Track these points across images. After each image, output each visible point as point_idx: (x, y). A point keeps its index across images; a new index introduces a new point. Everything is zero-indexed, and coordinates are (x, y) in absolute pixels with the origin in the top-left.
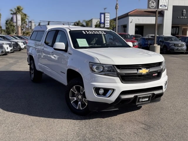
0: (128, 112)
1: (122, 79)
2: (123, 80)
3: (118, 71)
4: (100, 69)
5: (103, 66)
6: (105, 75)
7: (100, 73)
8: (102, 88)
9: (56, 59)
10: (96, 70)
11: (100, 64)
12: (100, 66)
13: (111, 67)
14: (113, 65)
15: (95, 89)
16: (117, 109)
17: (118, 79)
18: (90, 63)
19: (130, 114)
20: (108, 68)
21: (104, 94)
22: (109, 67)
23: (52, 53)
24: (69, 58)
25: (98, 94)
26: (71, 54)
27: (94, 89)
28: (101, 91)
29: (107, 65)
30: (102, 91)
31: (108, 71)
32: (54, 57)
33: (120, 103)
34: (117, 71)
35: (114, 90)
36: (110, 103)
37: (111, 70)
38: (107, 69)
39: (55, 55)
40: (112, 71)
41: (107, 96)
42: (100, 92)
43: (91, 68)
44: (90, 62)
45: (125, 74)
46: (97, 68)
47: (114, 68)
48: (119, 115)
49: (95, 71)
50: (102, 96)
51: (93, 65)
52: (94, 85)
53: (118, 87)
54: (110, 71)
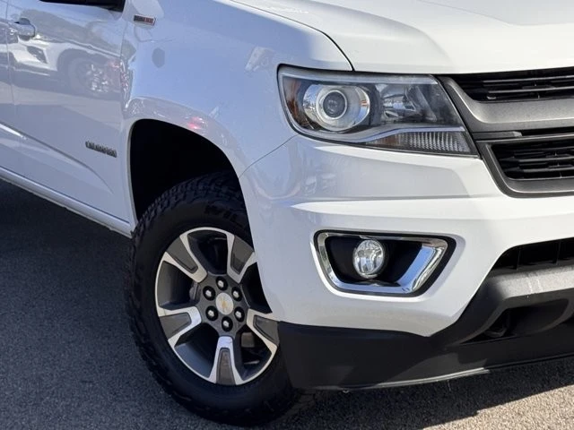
0: (551, 388)
1: (503, 165)
2: (509, 175)
3: (479, 113)
4: (354, 106)
5: (371, 90)
6: (389, 144)
7: (357, 133)
8: (371, 235)
9: (50, 66)
10: (323, 118)
11: (353, 73)
12: (351, 84)
13: (427, 89)
14: (436, 76)
15: (328, 241)
16: (479, 370)
17: (475, 171)
18: (284, 73)
19: (565, 403)
20: (405, 101)
21: (390, 275)
22: (411, 94)
23: (24, 22)
24: (133, 51)
25: (348, 276)
26: (150, 21)
27: (322, 244)
28: (369, 258)
29: (402, 80)
30: (373, 256)
31: (408, 119)
32: (32, 50)
33: (496, 326)
34: (466, 120)
35: (451, 243)
36: (427, 331)
37: (424, 113)
38: (399, 104)
39: (37, 42)
40: (432, 117)
41: (411, 288)
42: (357, 260)
43: (294, 108)
44: (281, 66)
45: (525, 133)
46: (336, 104)
47: (447, 99)
48: (487, 411)
49: (317, 127)
50: (376, 287)
51: (305, 85)
52: (318, 216)
53: (480, 224)
54: (421, 119)
